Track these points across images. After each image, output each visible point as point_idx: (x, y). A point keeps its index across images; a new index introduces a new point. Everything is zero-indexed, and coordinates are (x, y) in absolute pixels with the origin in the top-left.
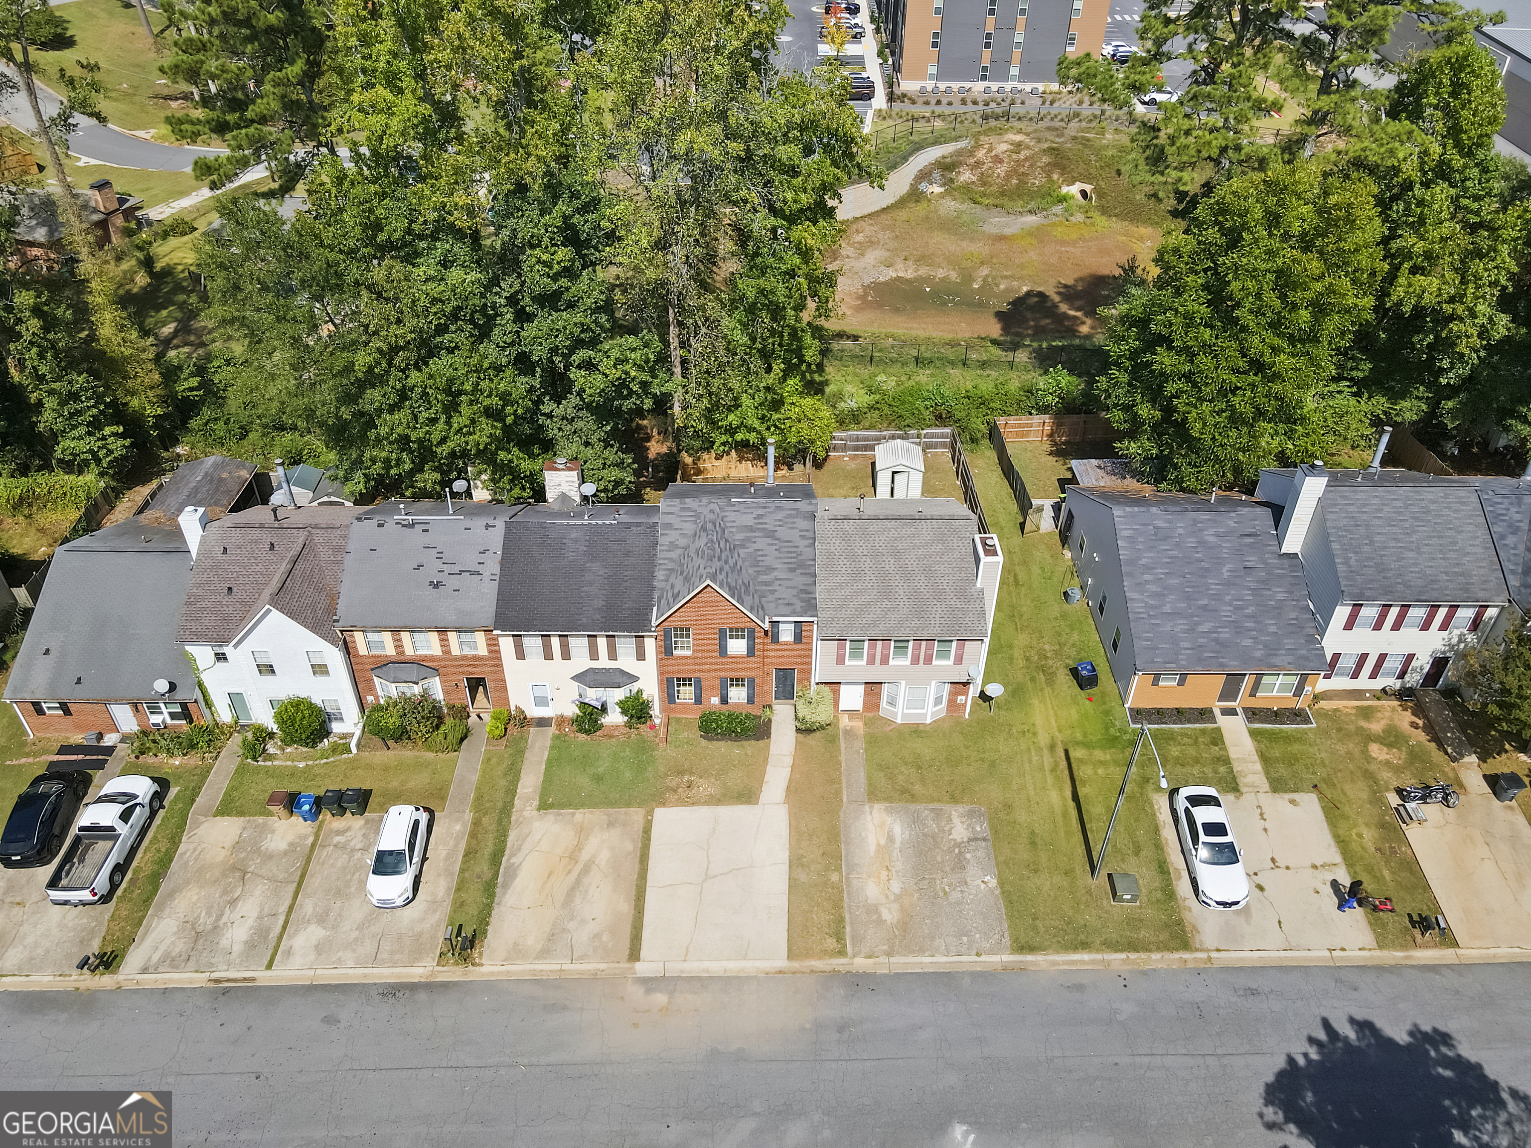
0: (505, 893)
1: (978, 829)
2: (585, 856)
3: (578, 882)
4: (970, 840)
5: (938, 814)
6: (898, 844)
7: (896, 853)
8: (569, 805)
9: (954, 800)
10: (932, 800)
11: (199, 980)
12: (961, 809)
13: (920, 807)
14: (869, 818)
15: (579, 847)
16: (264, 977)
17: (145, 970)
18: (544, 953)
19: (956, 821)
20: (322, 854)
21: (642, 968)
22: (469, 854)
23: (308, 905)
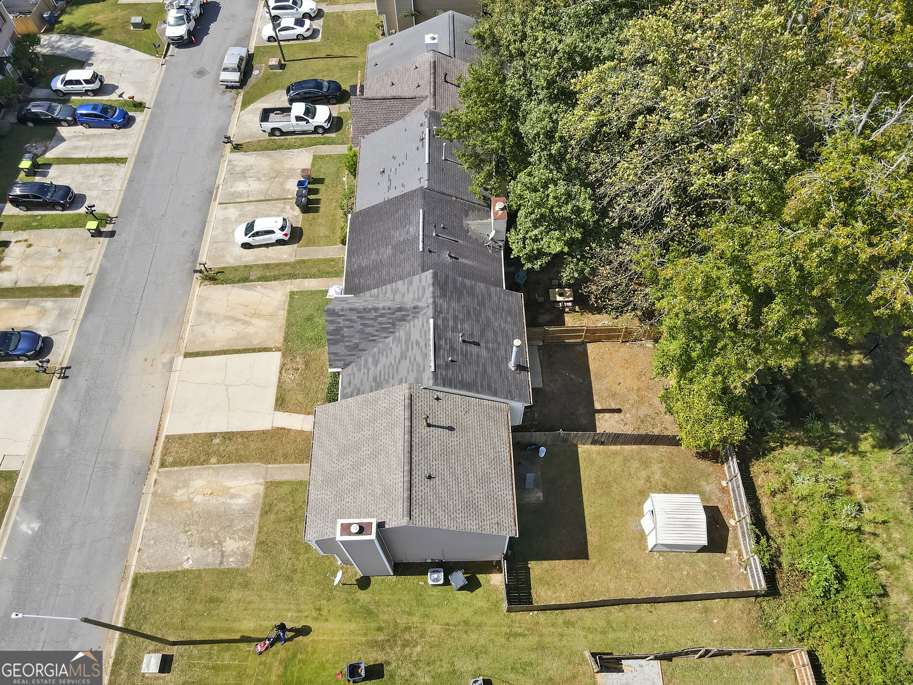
0: (239, 287)
1: (231, 560)
2: (254, 321)
3: (238, 320)
4: (223, 552)
5: (249, 531)
6: (228, 501)
7: (222, 499)
8: (290, 306)
9: (260, 544)
10: (261, 527)
12: (251, 549)
13: (257, 518)
14: (252, 482)
15: (260, 316)
16: (215, 204)
17: (229, 161)
18: (199, 313)
19: (241, 544)
20: (280, 204)
21: (180, 360)
22: (267, 266)
23: (250, 207)
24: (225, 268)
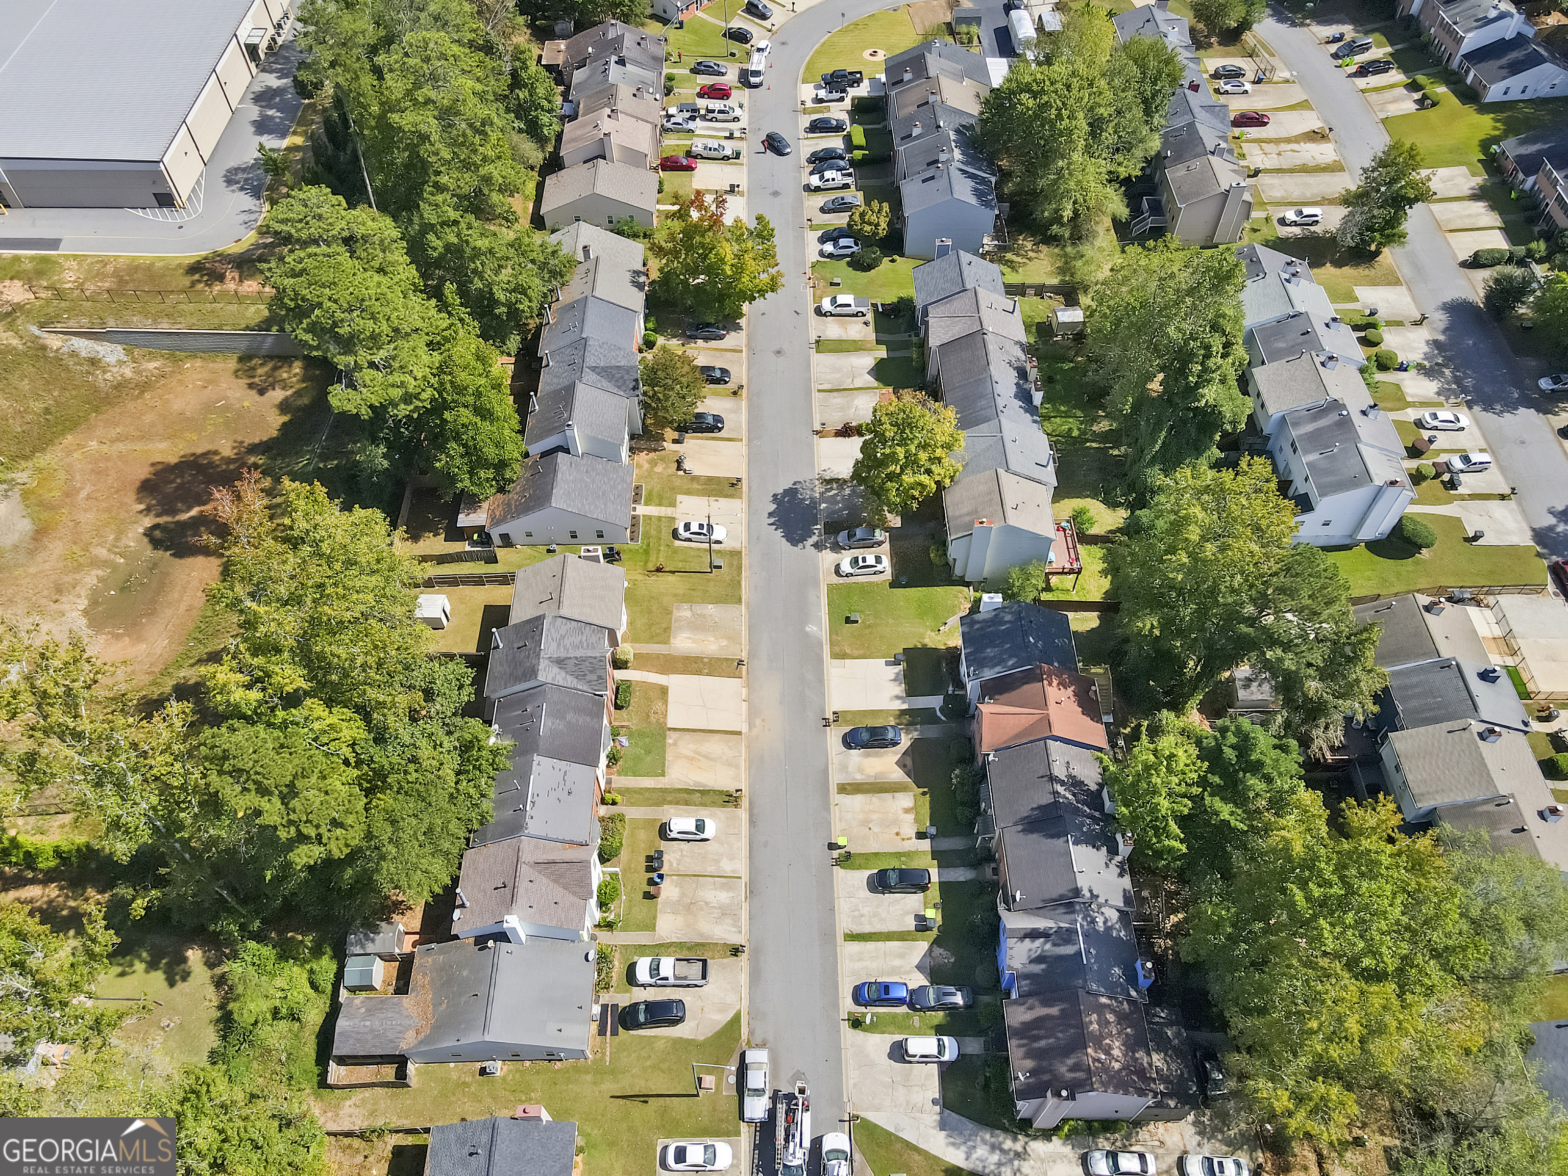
0: (708, 786)
1: (686, 607)
2: (691, 754)
3: (704, 756)
4: (691, 611)
5: (677, 620)
6: (692, 636)
7: (696, 637)
8: (664, 764)
9: (670, 613)
10: (670, 621)
11: (745, 907)
12: (675, 611)
13: (673, 626)
14: (678, 645)
15: (687, 757)
16: (745, 878)
17: (740, 932)
18: (737, 767)
19: (681, 614)
20: (683, 870)
21: (744, 730)
22: (687, 803)
23: (711, 869)
24: (724, 807)
